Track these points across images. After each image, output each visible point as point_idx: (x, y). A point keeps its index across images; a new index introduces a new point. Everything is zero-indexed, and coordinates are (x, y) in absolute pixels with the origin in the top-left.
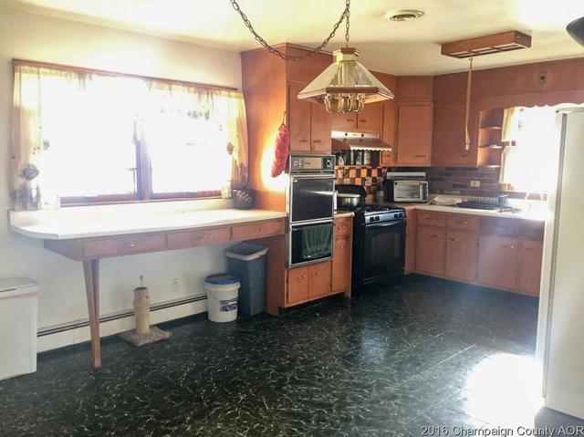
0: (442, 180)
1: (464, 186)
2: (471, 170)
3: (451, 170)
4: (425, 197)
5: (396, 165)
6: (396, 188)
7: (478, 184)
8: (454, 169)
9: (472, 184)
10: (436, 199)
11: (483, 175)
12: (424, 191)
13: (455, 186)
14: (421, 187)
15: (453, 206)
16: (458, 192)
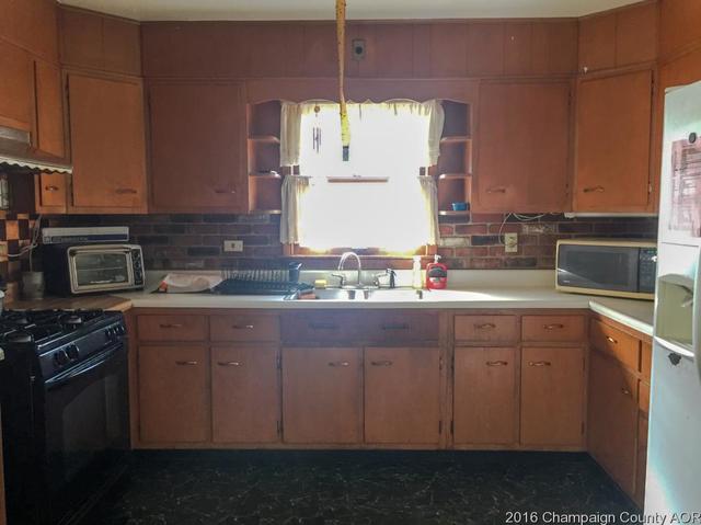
0: (163, 240)
1: (213, 252)
2: (225, 221)
3: (182, 221)
4: (138, 279)
5: (72, 211)
6: (73, 262)
7: (239, 246)
8: (189, 218)
9: (228, 246)
10: (167, 281)
11: (249, 229)
12: (136, 265)
13: (194, 253)
14: (129, 257)
15: (207, 292)
16: (201, 264)
